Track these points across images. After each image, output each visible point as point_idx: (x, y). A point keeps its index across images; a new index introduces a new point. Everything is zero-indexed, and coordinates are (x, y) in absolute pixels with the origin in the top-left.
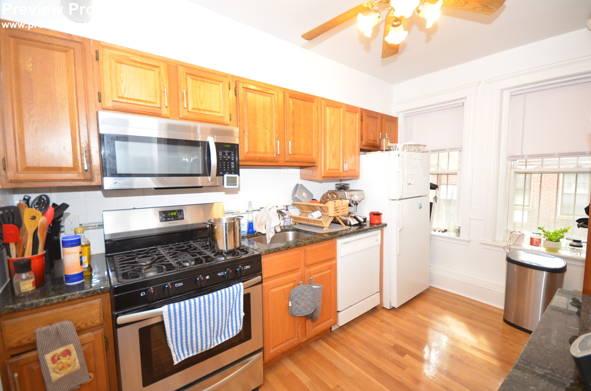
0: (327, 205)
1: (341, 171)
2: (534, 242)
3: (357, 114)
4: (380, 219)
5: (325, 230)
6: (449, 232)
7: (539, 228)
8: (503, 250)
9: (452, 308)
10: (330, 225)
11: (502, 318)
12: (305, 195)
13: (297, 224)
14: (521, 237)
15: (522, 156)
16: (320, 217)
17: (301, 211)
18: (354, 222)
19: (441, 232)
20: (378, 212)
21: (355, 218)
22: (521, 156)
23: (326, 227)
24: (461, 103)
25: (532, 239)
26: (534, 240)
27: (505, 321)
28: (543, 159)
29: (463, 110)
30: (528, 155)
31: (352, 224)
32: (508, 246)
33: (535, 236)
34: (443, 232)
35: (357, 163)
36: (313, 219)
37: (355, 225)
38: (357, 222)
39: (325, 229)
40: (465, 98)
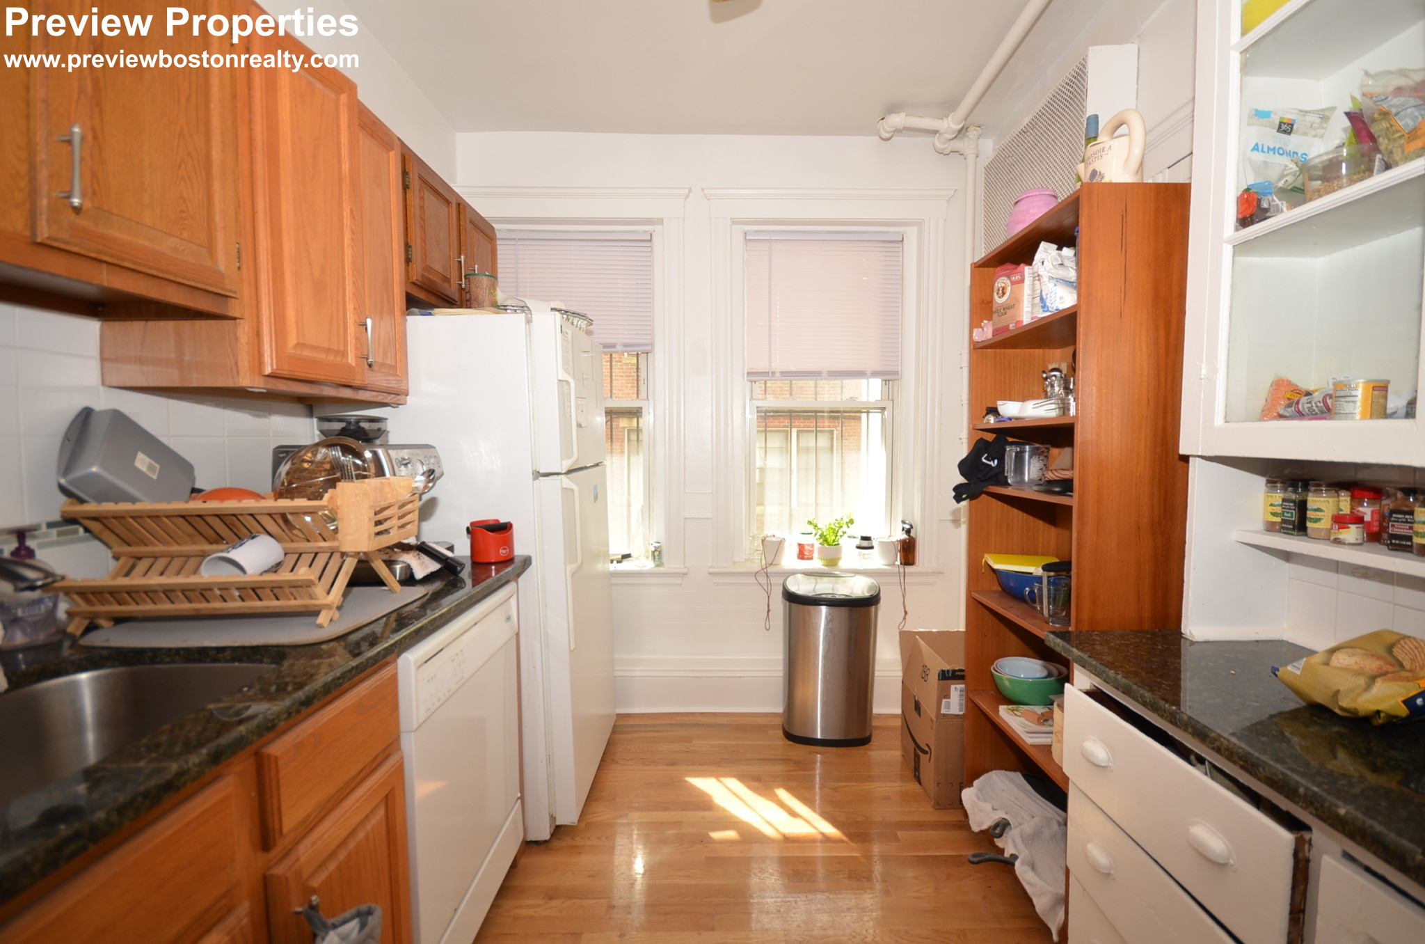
0: (331, 499)
1: (351, 359)
2: (806, 553)
3: (392, 154)
4: (509, 543)
5: (325, 625)
6: (637, 559)
7: (810, 523)
8: (753, 580)
9: (687, 752)
10: (345, 595)
11: (780, 733)
12: (150, 467)
13: (103, 622)
14: (780, 544)
15: (772, 373)
16: (279, 565)
17: (126, 549)
18: (422, 567)
19: (615, 562)
20: (498, 521)
21: (423, 549)
22: (770, 373)
23: (328, 607)
24: (646, 232)
25: (801, 546)
26: (806, 547)
27: (790, 737)
28: (791, 381)
29: (651, 251)
30: (781, 372)
31: (419, 575)
32: (763, 569)
33: (806, 540)
34: (619, 562)
35: (399, 343)
36: (241, 578)
37: (428, 579)
38: (434, 566)
39: (323, 619)
40: (660, 221)
